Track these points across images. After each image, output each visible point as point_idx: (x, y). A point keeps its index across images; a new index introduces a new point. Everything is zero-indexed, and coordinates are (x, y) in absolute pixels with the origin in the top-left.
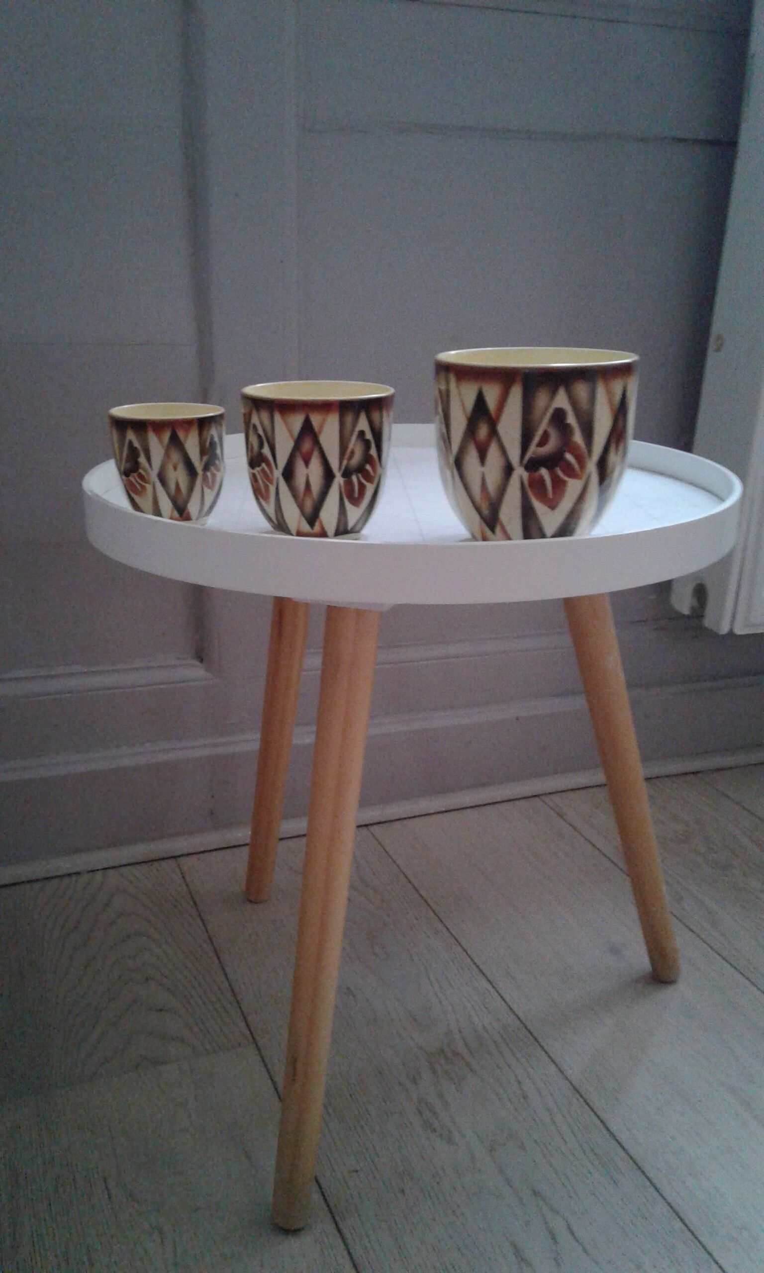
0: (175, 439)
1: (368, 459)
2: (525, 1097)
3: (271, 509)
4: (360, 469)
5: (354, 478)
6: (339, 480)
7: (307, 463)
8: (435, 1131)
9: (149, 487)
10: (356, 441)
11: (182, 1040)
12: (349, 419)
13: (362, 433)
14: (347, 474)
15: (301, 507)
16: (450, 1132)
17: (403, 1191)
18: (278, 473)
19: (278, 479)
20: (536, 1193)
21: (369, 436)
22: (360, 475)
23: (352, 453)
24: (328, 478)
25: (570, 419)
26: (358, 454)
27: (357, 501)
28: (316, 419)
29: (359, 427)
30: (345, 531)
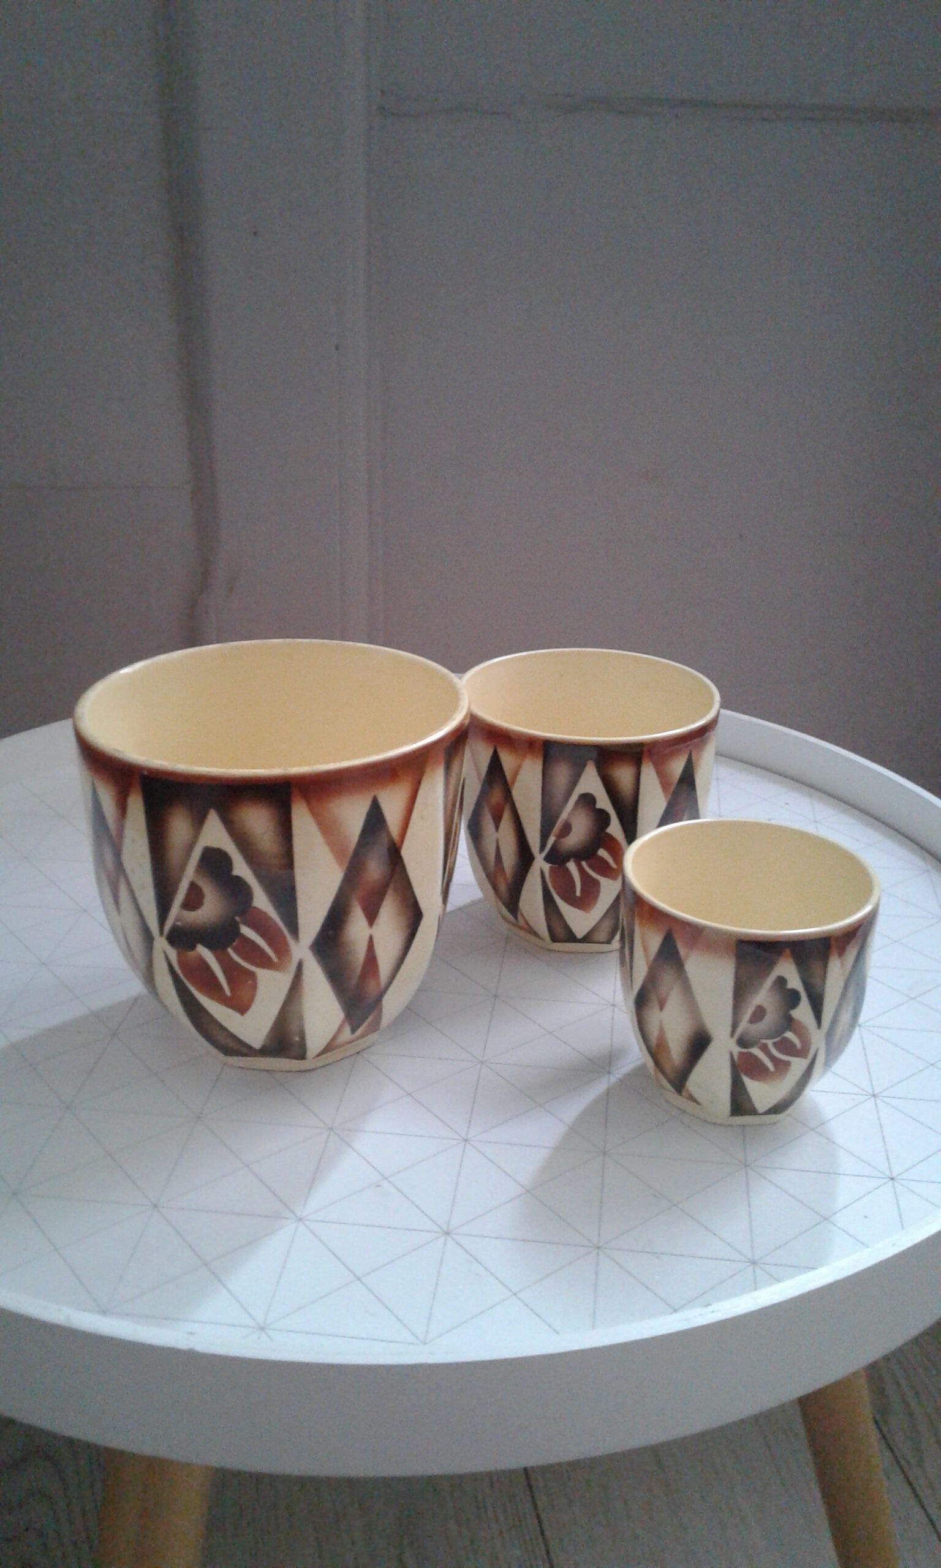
4: (586, 854)
5: (572, 867)
6: (540, 864)
7: (496, 823)
10: (577, 803)
12: (562, 773)
13: (588, 800)
14: (557, 858)
21: (604, 802)
22: (585, 864)
23: (567, 829)
24: (525, 857)
25: (241, 869)
26: (580, 831)
27: (584, 901)
28: (508, 760)
29: (582, 788)
30: (571, 938)
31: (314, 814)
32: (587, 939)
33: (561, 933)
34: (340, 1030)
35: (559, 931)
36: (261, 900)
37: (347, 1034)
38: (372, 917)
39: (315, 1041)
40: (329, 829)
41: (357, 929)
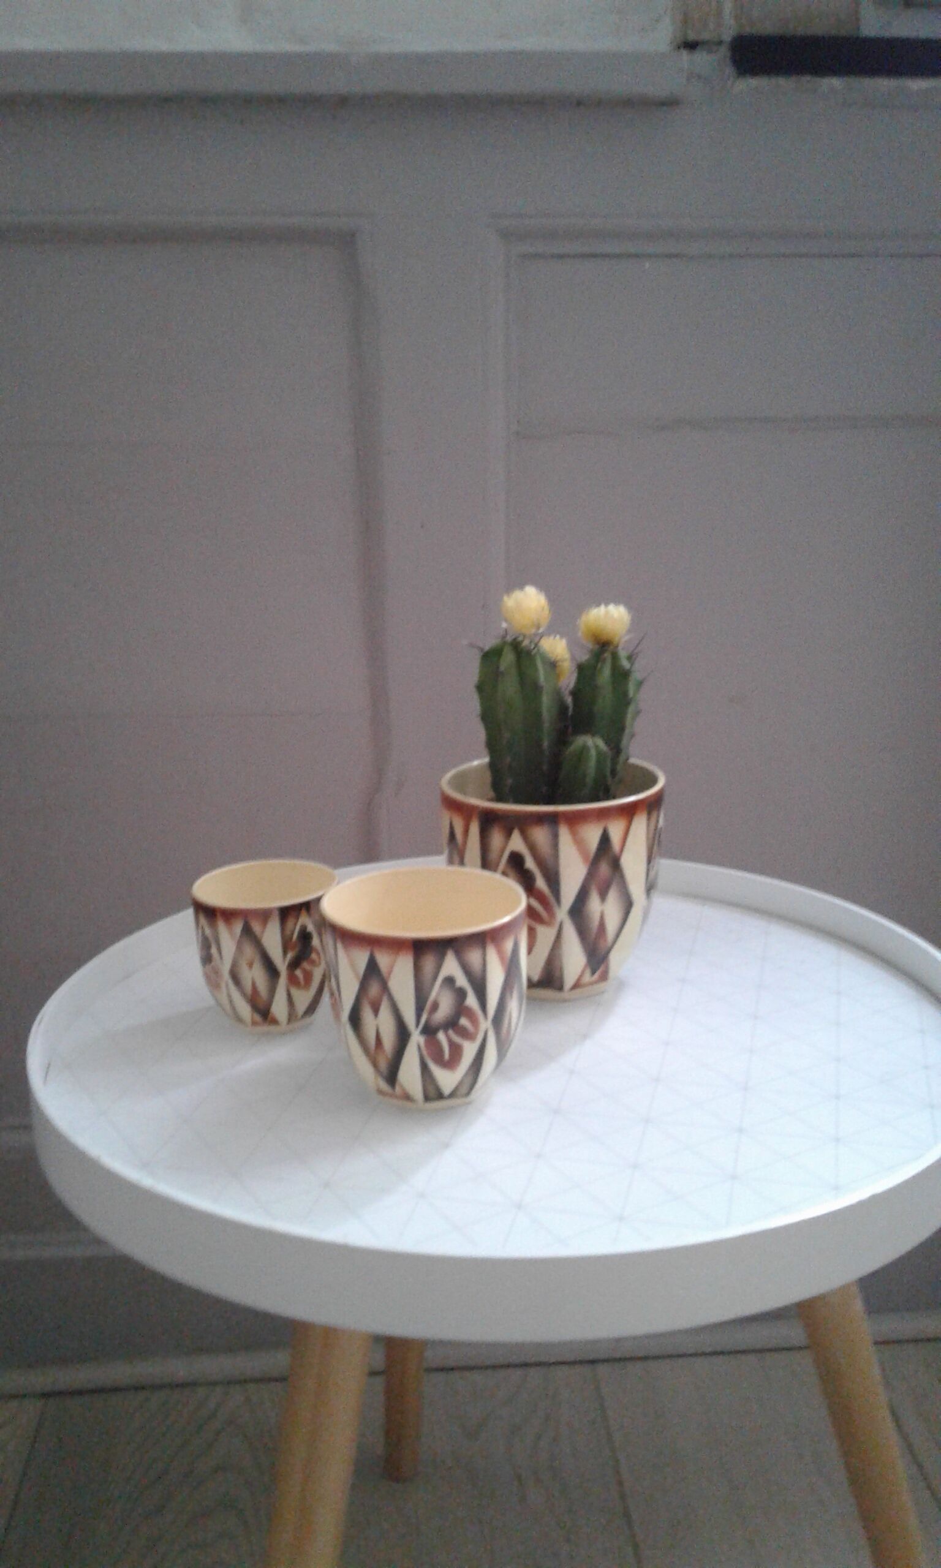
0: (247, 931)
1: (461, 1009)
4: (452, 1024)
5: (441, 1036)
6: (417, 1039)
7: (376, 1011)
9: (223, 985)
10: (441, 986)
13: (450, 981)
14: (429, 1031)
15: (375, 1064)
21: (462, 981)
22: (451, 1032)
23: (435, 1006)
24: (403, 1035)
26: (446, 1006)
27: (450, 1064)
28: (383, 960)
29: (444, 973)
30: (440, 1096)
31: (574, 834)
32: (453, 1095)
33: (433, 1093)
34: (583, 973)
35: (432, 1092)
37: (587, 978)
38: (603, 896)
39: (569, 979)
40: (579, 843)
41: (594, 905)
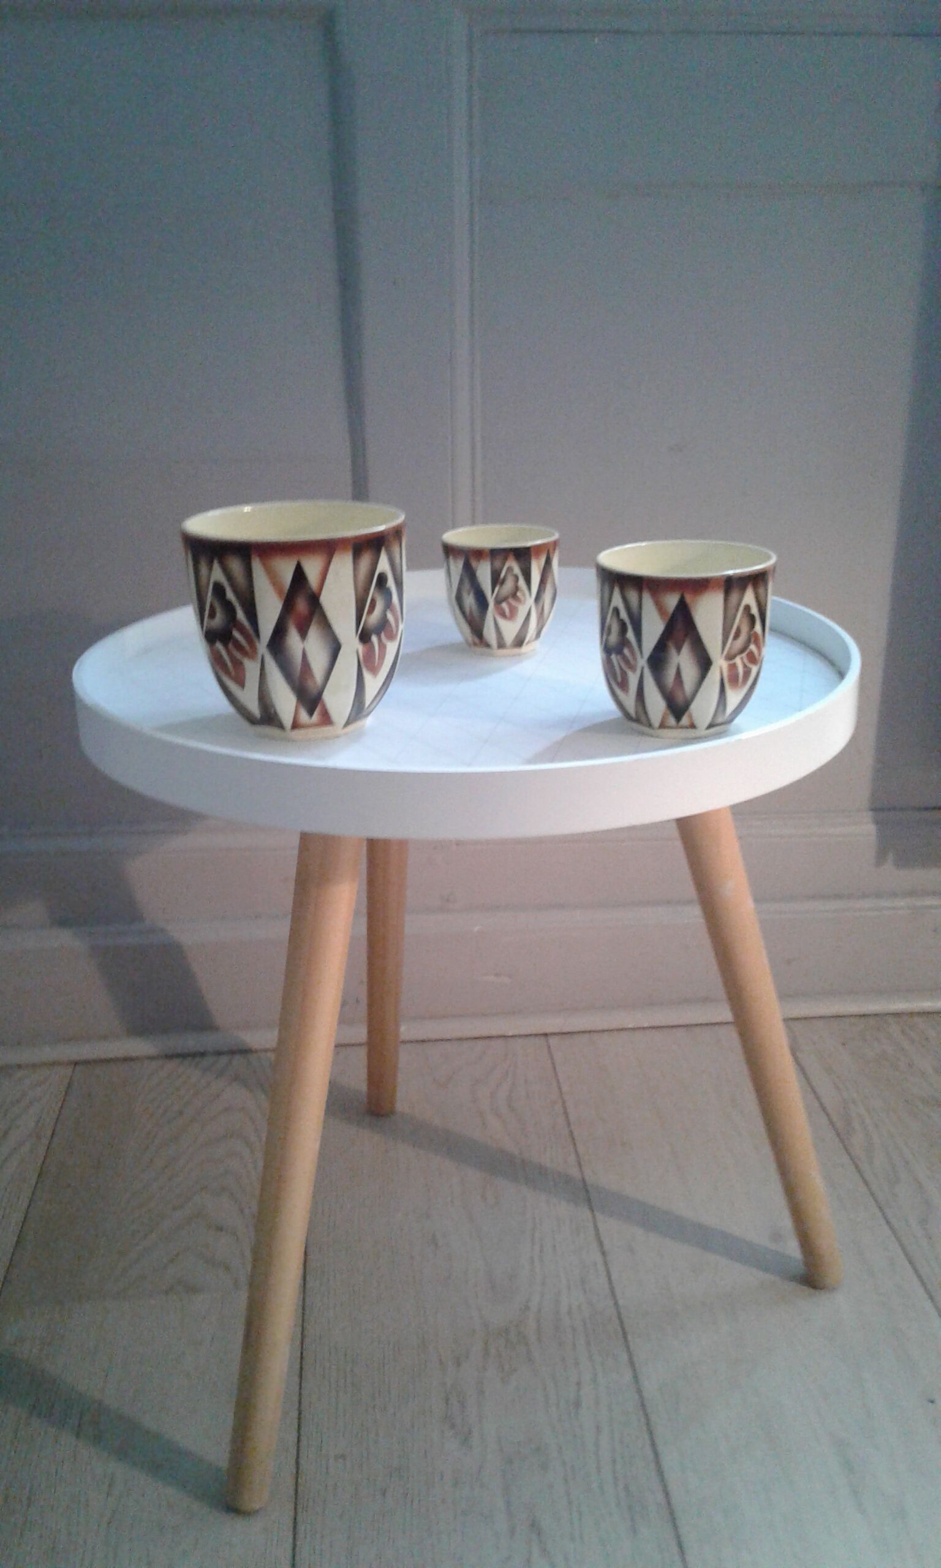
2: (577, 1404)
3: (630, 701)
6: (719, 666)
7: (678, 650)
8: (453, 1426)
11: (227, 1268)
12: (734, 597)
16: (470, 1432)
17: (384, 1493)
18: (642, 662)
19: (643, 668)
20: (534, 1526)
23: (736, 632)
25: (230, 595)
31: (264, 565)
34: (299, 712)
36: (240, 615)
38: (303, 633)
39: (286, 718)
40: (273, 577)
41: (294, 643)
